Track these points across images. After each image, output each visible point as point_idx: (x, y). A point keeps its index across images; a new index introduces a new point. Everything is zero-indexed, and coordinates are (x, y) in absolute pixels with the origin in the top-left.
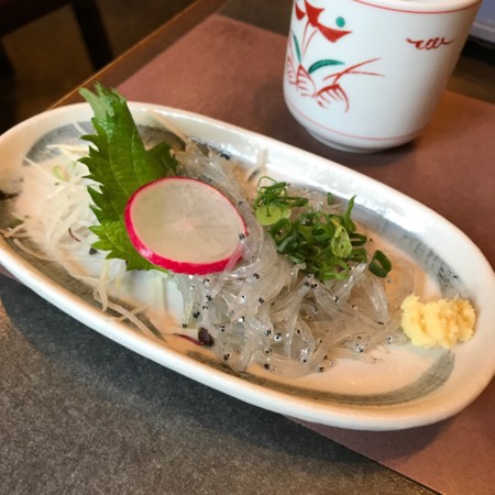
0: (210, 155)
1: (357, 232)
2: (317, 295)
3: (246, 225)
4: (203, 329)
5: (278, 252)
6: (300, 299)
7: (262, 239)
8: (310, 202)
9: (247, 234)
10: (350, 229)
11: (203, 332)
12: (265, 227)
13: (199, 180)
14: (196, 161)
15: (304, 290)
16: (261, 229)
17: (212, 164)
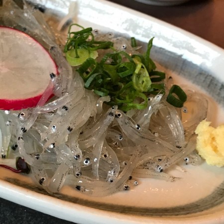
0: (25, 7)
1: (156, 70)
2: (120, 123)
3: (57, 67)
4: (20, 158)
5: (85, 87)
6: (106, 128)
7: (70, 77)
8: (115, 45)
9: (58, 73)
10: (150, 67)
11: (20, 162)
12: (74, 68)
13: (15, 29)
14: (12, 12)
15: (109, 119)
16: (71, 69)
17: (26, 15)
